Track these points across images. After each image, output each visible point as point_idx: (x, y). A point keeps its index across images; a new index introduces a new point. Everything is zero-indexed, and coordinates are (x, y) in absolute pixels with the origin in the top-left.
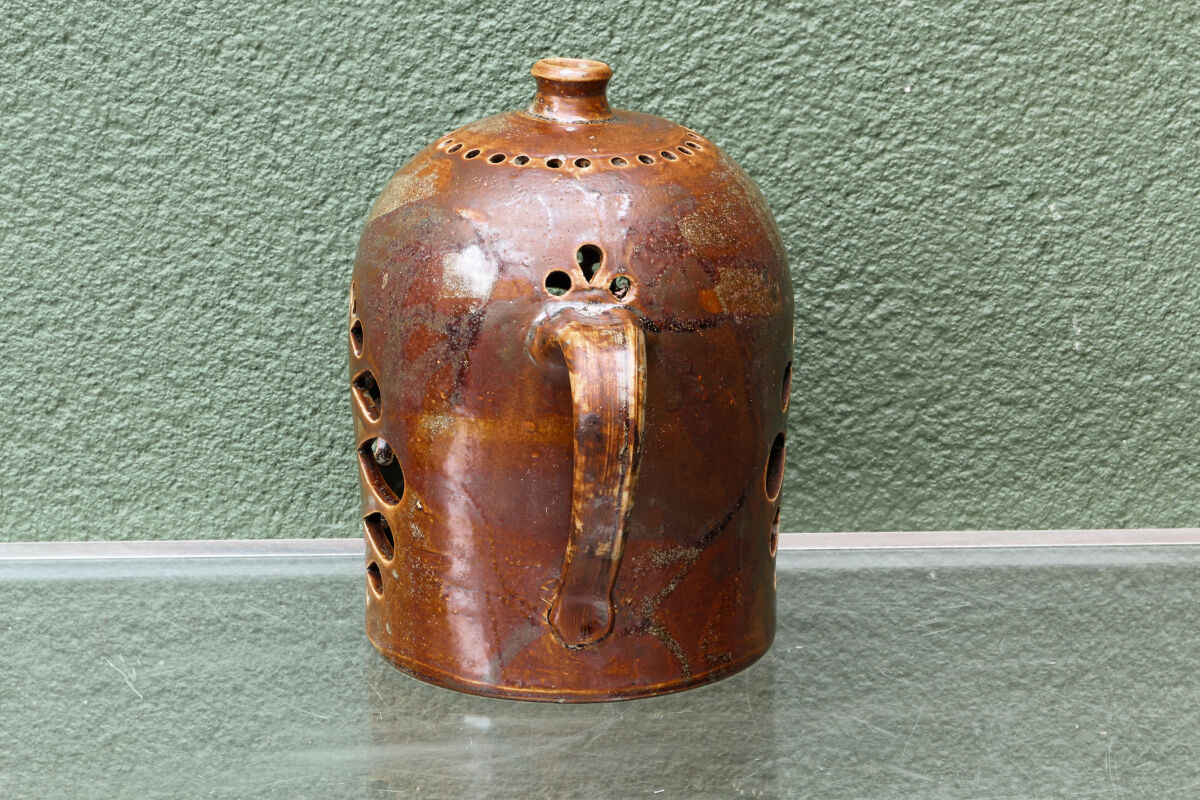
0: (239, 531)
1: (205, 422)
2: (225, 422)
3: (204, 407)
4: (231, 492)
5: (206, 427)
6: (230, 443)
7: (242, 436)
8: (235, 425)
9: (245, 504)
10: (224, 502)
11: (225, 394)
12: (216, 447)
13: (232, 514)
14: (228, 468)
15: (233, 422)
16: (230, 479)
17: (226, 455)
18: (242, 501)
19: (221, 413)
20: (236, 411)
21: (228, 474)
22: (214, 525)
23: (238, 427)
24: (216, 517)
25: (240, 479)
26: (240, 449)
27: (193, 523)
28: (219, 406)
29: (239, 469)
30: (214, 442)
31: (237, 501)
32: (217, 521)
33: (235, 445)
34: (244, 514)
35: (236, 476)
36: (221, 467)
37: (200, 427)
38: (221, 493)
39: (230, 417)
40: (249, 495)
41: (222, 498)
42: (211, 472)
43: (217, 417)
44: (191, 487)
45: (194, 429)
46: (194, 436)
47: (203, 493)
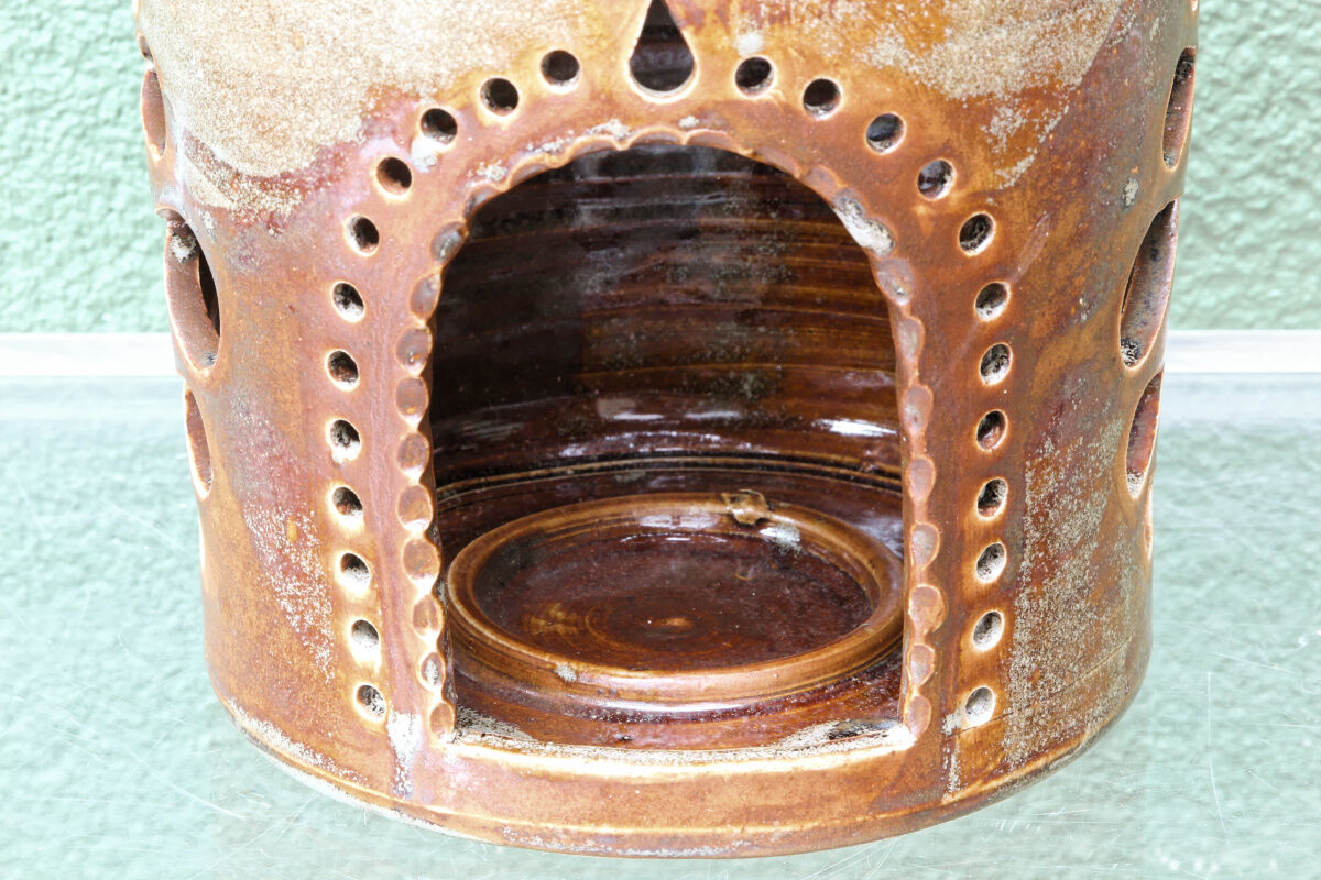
0: (118, 310)
1: (42, 84)
2: (84, 83)
3: (39, 52)
4: (99, 231)
5: (44, 93)
6: (96, 126)
7: (119, 112)
8: (105, 90)
9: (129, 256)
10: (84, 250)
11: (82, 24)
12: (65, 134)
13: (104, 275)
14: (92, 179)
15: (101, 83)
16: (98, 201)
17: (88, 152)
18: (124, 249)
19: (74, 64)
20: (106, 60)
21: (91, 193)
22: (65, 298)
23: (112, 94)
24: (70, 283)
25: (119, 203)
26: (115, 140)
27: (20, 295)
28: (68, 50)
29: (115, 182)
30: (61, 126)
31: (113, 249)
32: (73, 291)
33: (106, 132)
34: (127, 276)
35: (110, 197)
36: (77, 178)
37: (32, 92)
38: (79, 233)
39: (94, 73)
40: (136, 236)
41: (80, 242)
42: (56, 188)
43: (68, 72)
44: (15, 219)
45: (18, 96)
46: (18, 112)
47: (42, 232)
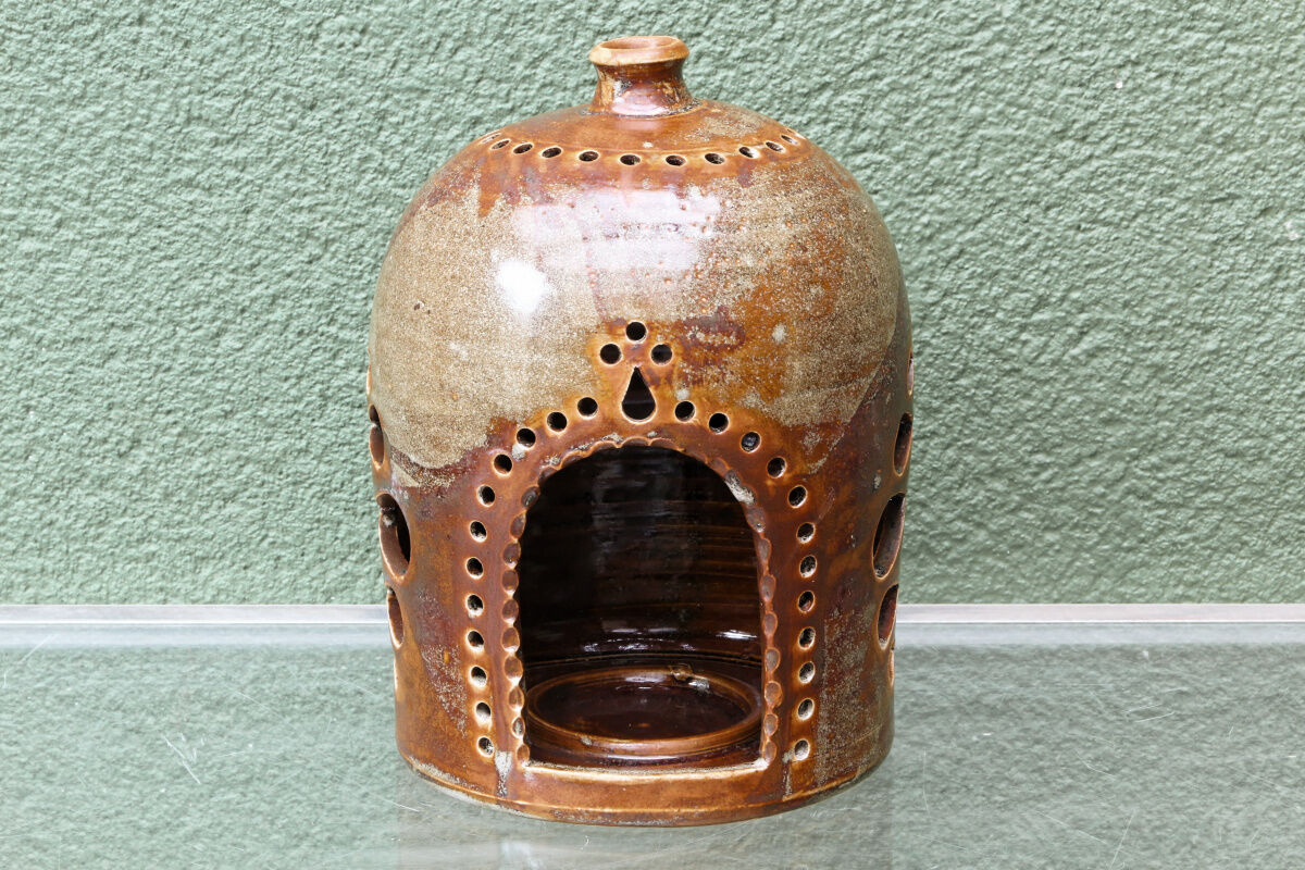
0: (340, 594)
1: (300, 469)
2: (323, 468)
3: (300, 451)
4: (330, 550)
5: (302, 473)
6: (330, 492)
7: (342, 484)
8: (335, 472)
9: (346, 564)
10: (322, 561)
11: (323, 436)
12: (313, 497)
13: (332, 575)
14: (327, 521)
15: (333, 468)
16: (329, 534)
17: (325, 506)
18: (343, 560)
19: (319, 458)
20: (336, 456)
21: (327, 529)
22: (311, 587)
23: (338, 475)
24: (313, 579)
25: (341, 535)
26: (340, 500)
27: (286, 585)
28: (316, 450)
29: (339, 523)
30: (311, 492)
31: (337, 560)
32: (315, 584)
33: (335, 495)
34: (345, 575)
35: (337, 531)
36: (318, 521)
37: (295, 473)
38: (319, 551)
39: (329, 463)
40: (350, 553)
41: (319, 556)
42: (307, 526)
43: (315, 462)
44: (285, 543)
45: (288, 476)
46: (288, 484)
47: (299, 551)
